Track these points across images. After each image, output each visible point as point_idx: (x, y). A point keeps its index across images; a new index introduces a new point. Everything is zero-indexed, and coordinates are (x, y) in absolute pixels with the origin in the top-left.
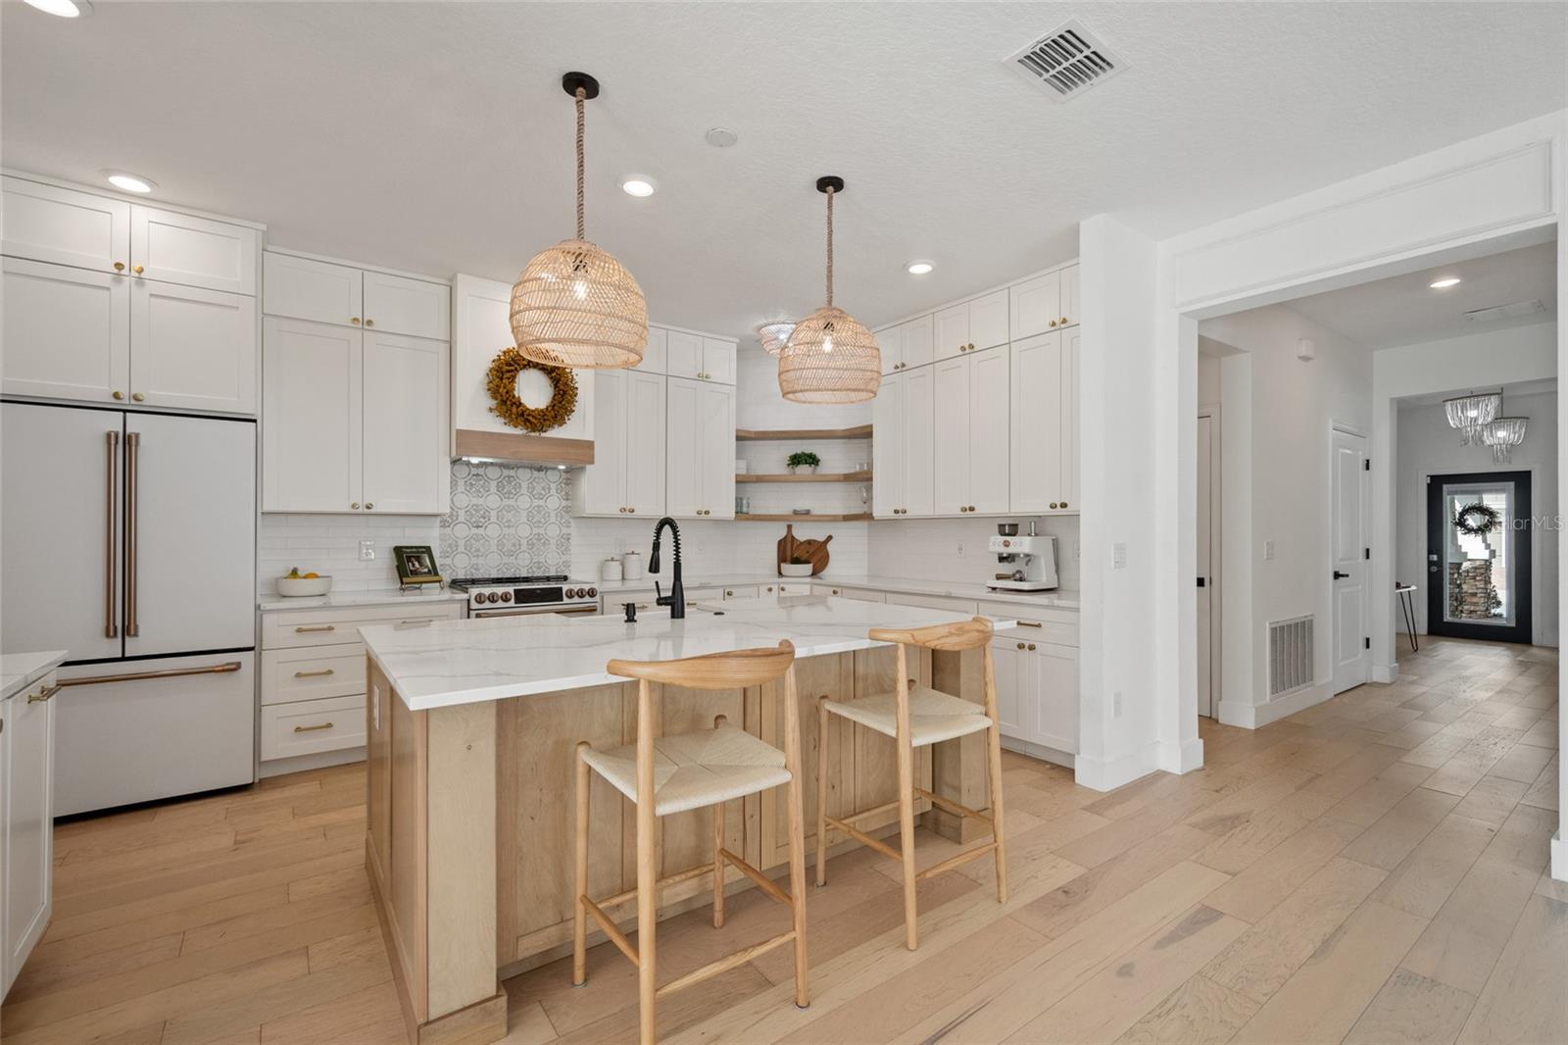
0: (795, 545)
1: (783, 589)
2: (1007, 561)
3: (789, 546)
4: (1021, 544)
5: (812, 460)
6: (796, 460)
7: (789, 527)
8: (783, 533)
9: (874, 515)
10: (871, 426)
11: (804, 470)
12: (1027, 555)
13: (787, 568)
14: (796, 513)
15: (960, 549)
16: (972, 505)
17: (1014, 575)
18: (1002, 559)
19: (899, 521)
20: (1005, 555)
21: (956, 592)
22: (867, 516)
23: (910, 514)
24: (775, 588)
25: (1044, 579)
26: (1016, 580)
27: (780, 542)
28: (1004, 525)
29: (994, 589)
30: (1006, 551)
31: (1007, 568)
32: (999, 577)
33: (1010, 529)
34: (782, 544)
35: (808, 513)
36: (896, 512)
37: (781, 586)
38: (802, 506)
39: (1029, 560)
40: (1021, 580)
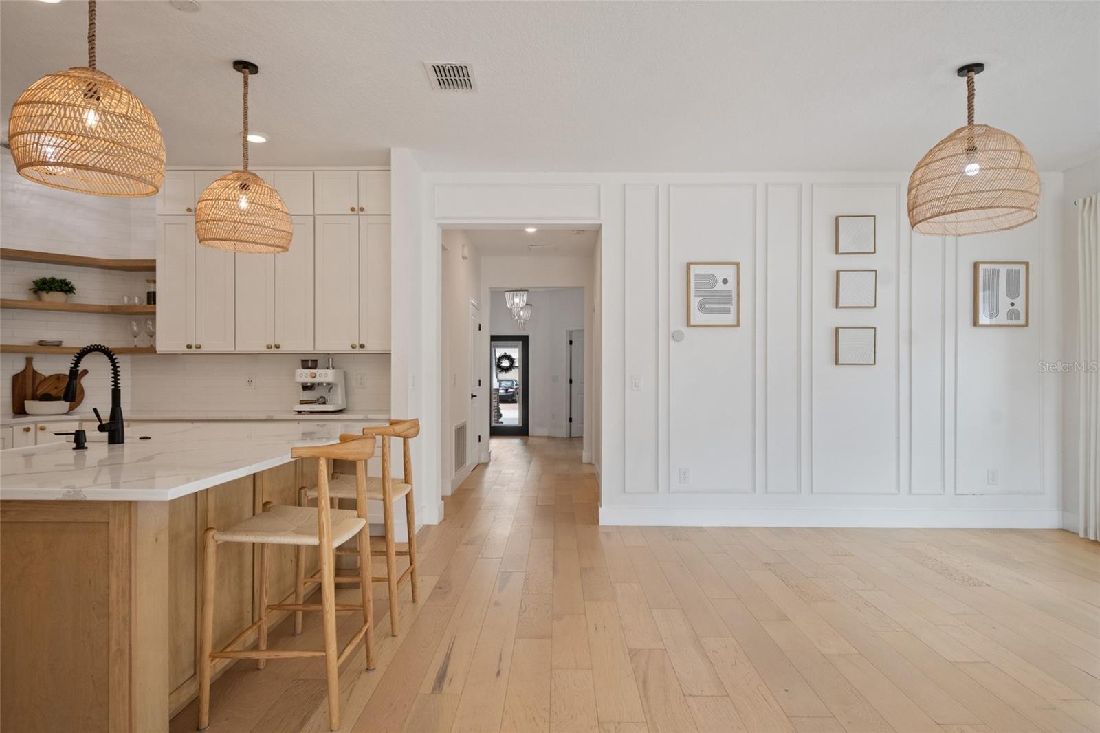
0: (37, 382)
1: (42, 429)
2: (310, 390)
3: (29, 381)
4: (324, 375)
5: (65, 287)
6: (43, 286)
7: (29, 361)
8: (19, 366)
9: (157, 349)
10: (154, 261)
11: (57, 297)
12: (328, 384)
13: (30, 405)
14: (42, 344)
15: (250, 381)
16: (277, 343)
17: (318, 400)
18: (306, 387)
19: (193, 355)
20: (309, 384)
21: (276, 417)
22: (152, 350)
23: (205, 349)
24: (32, 427)
25: (340, 402)
26: (319, 404)
27: (16, 379)
28: (308, 361)
29: (300, 412)
30: (309, 380)
31: (308, 395)
32: (302, 402)
33: (310, 363)
34: (18, 381)
35: (59, 344)
36: (189, 347)
37: (40, 425)
38: (51, 336)
39: (331, 388)
40: (324, 403)
